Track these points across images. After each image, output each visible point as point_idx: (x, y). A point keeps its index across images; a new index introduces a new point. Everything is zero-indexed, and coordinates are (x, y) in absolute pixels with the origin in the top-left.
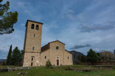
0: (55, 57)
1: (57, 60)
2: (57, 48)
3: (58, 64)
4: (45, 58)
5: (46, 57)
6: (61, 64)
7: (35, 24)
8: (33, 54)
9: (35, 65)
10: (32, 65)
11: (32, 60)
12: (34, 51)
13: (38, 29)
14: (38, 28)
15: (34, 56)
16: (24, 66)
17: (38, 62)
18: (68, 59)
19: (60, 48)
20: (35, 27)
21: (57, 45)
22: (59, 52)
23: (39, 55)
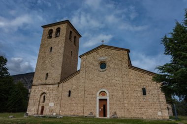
0: (94, 91)
1: (100, 100)
2: (103, 65)
7: (55, 29)
8: (44, 89)
12: (47, 81)
15: (45, 91)
17: (52, 104)
18: (144, 94)
19: (110, 64)
20: (54, 34)
21: (102, 58)
22: (108, 76)
23: (56, 90)
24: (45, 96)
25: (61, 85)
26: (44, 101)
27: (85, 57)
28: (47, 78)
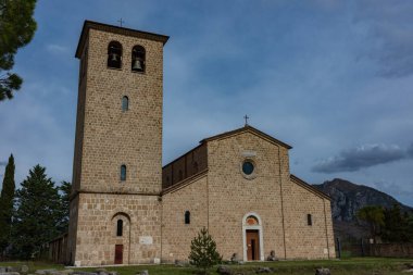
0: (237, 215)
1: (248, 231)
2: (248, 167)
3: (253, 251)
4: (187, 221)
5: (187, 215)
6: (272, 253)
7: (128, 44)
8: (123, 204)
9: (134, 256)
10: (119, 256)
11: (120, 233)
12: (127, 186)
13: (142, 70)
14: (143, 66)
15: (126, 210)
16: (78, 264)
17: (147, 240)
18: (310, 223)
19: (262, 167)
20: (126, 59)
21: (248, 154)
22: (259, 190)
23: (155, 208)
25: (166, 198)
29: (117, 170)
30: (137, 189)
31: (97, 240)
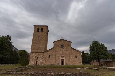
0: (59, 56)
4: (49, 57)
5: (49, 56)
7: (40, 28)
8: (37, 54)
9: (39, 63)
10: (36, 63)
12: (38, 51)
13: (43, 32)
16: (29, 64)
17: (41, 60)
18: (76, 57)
20: (40, 30)
21: (62, 44)
22: (64, 51)
23: (43, 55)
24: (37, 57)
25: (45, 53)
26: (37, 59)
27: (55, 43)
28: (38, 50)
29: (37, 48)
30: (40, 52)
31: (33, 60)
